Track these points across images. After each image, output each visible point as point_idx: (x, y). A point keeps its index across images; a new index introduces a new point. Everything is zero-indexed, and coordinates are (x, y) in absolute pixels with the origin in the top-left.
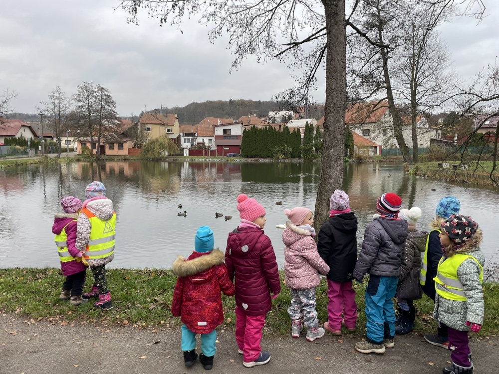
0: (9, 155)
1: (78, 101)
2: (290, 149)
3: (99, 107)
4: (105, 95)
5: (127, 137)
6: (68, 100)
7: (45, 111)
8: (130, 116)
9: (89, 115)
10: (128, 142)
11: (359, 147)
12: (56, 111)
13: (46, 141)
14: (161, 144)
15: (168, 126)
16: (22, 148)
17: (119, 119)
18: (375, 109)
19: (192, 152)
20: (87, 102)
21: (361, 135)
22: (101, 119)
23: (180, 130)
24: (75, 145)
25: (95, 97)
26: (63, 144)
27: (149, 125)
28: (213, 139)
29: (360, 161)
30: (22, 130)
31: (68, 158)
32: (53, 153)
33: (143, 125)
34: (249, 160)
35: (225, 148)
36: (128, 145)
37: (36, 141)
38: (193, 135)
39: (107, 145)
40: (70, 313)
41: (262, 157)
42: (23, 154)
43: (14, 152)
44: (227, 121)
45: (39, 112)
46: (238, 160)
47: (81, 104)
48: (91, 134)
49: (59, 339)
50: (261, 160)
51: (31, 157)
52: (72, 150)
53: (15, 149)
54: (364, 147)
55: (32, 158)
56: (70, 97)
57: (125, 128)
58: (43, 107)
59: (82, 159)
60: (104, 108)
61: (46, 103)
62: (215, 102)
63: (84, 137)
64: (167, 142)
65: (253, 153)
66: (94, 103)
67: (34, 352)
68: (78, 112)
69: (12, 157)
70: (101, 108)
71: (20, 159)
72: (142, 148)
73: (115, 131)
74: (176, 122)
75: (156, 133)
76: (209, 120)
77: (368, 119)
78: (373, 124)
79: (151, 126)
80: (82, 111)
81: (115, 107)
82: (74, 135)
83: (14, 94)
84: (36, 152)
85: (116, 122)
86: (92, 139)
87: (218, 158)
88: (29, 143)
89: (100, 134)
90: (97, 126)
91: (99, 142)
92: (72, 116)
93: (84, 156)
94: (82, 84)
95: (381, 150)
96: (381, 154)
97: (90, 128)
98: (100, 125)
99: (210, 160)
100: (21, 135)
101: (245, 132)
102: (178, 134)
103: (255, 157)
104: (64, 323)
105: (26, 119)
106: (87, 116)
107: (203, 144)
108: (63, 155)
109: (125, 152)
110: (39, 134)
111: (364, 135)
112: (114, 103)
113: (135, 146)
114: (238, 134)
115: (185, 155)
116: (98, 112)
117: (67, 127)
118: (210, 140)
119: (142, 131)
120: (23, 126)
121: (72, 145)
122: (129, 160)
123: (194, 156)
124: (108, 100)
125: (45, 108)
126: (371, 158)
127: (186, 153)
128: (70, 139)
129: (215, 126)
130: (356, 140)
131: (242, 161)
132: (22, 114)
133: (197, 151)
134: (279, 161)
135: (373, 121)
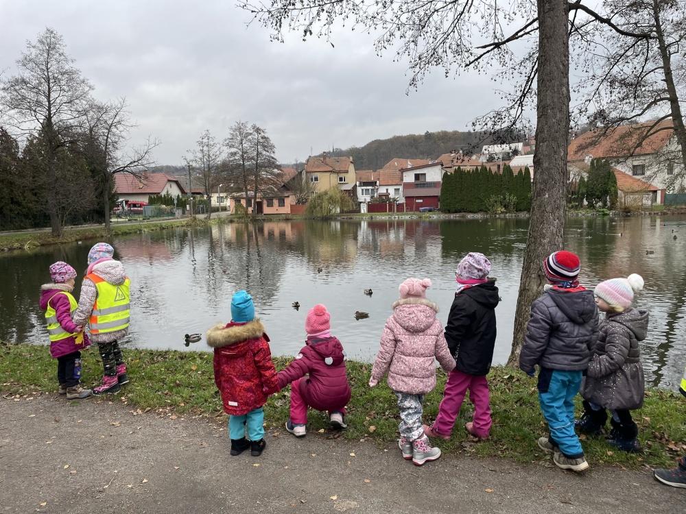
0: (154, 217)
1: (230, 147)
2: (514, 199)
3: (255, 153)
4: (262, 138)
5: (288, 190)
6: (218, 146)
7: (192, 161)
8: (294, 162)
9: (244, 164)
10: (291, 197)
11: (626, 193)
12: (205, 160)
13: (194, 198)
14: (330, 198)
15: (340, 173)
16: (168, 208)
17: (279, 167)
18: (652, 132)
19: (372, 208)
20: (241, 147)
21: (630, 173)
22: (257, 168)
23: (356, 178)
24: (228, 203)
25: (250, 141)
26: (214, 202)
27: (316, 173)
28: (401, 188)
29: (627, 213)
30: (168, 186)
31: (220, 219)
32: (203, 213)
33: (309, 175)
34: (452, 216)
35: (418, 201)
36: (290, 201)
37: (183, 199)
38: (373, 184)
39: (265, 202)
40: (183, 405)
41: (471, 212)
42: (169, 216)
43: (160, 213)
44: (420, 162)
45: (186, 163)
46: (435, 217)
47: (233, 150)
48: (246, 188)
49: (165, 434)
50: (470, 216)
51: (177, 218)
52: (224, 209)
53: (160, 209)
54: (634, 192)
55: (179, 220)
56: (221, 143)
57: (286, 179)
58: (190, 157)
59: (236, 220)
60: (261, 153)
61: (194, 152)
62: (405, 137)
63: (238, 192)
64: (338, 196)
65: (458, 206)
66: (248, 148)
67: (133, 448)
68: (230, 161)
69: (156, 219)
70: (257, 154)
71: (165, 221)
72: (307, 204)
73: (274, 183)
74: (351, 168)
75: (325, 183)
76: (396, 163)
77: (638, 150)
78: (648, 157)
79: (318, 175)
80: (236, 160)
81: (274, 152)
82: (227, 190)
83: (157, 142)
84: (184, 213)
85: (276, 171)
86: (247, 194)
87: (407, 215)
88: (176, 202)
89: (256, 187)
90: (253, 178)
91: (255, 197)
92: (225, 166)
93: (238, 216)
94: (234, 125)
95: (664, 197)
96: (664, 202)
97: (245, 181)
98: (257, 176)
99: (396, 217)
100: (168, 192)
101: (445, 176)
102: (354, 184)
103: (460, 212)
104: (174, 417)
105: (173, 172)
106: (240, 165)
107: (387, 195)
108: (214, 215)
109: (286, 210)
110: (187, 190)
111: (634, 174)
112: (272, 147)
113: (299, 202)
114: (435, 180)
115: (362, 212)
116: (254, 159)
117: (218, 181)
118: (397, 190)
119: (307, 182)
120: (169, 181)
121: (225, 203)
122: (291, 219)
123: (375, 212)
124: (265, 144)
125: (192, 158)
126: (646, 209)
127: (364, 209)
128: (222, 195)
129: (403, 170)
130: (621, 182)
131: (441, 218)
132: (170, 167)
133: (380, 205)
134: (497, 216)
135: (648, 152)
